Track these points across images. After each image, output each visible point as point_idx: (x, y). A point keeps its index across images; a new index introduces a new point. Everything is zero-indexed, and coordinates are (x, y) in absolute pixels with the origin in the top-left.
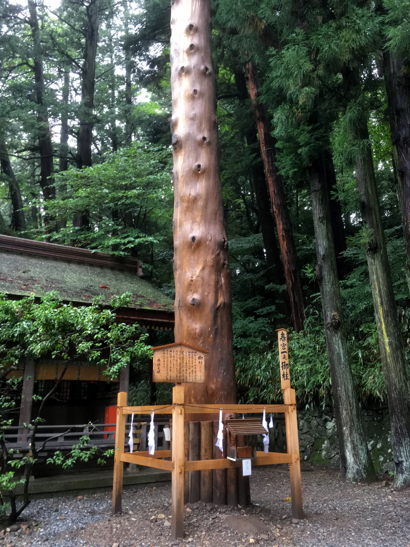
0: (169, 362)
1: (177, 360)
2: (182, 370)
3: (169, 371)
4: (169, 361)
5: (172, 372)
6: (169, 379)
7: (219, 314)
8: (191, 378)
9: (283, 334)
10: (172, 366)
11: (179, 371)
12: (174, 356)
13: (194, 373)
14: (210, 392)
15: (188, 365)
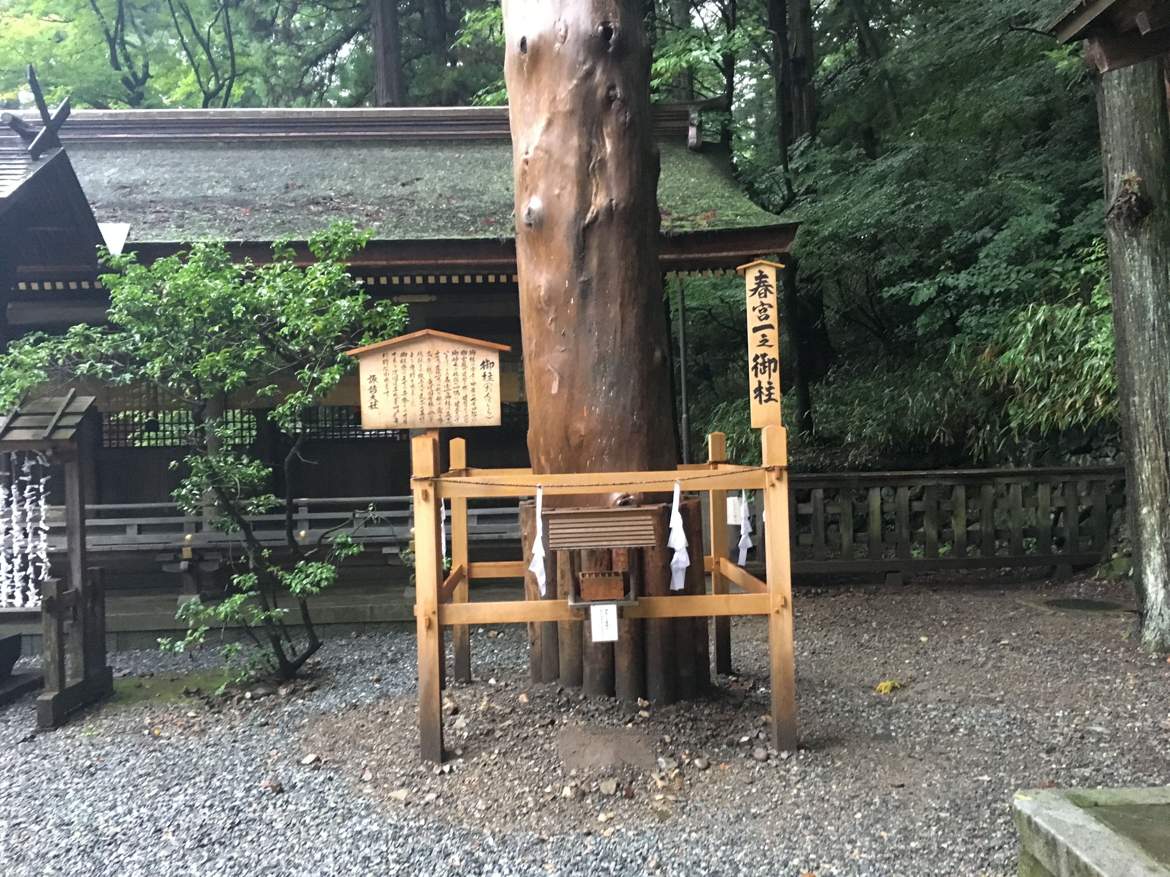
0: (400, 381)
1: (421, 375)
2: (435, 397)
3: (400, 403)
4: (400, 378)
5: (408, 404)
6: (401, 420)
7: (594, 242)
8: (461, 414)
9: (761, 278)
10: (409, 390)
11: (427, 401)
12: (413, 367)
13: (470, 403)
14: (574, 440)
15: (452, 384)
